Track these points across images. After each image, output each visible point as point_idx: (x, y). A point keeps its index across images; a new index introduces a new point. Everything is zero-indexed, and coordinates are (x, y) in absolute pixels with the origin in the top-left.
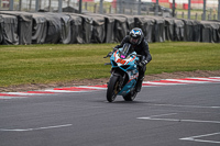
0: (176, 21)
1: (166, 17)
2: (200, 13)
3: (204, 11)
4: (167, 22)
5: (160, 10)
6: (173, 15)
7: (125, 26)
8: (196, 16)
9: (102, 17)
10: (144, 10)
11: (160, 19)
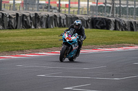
0: (61, 15)
1: (55, 12)
2: (76, 10)
3: (79, 9)
4: (55, 16)
5: (51, 8)
6: (59, 11)
7: (29, 18)
8: (73, 12)
9: (15, 13)
10: (41, 8)
11: (51, 14)
